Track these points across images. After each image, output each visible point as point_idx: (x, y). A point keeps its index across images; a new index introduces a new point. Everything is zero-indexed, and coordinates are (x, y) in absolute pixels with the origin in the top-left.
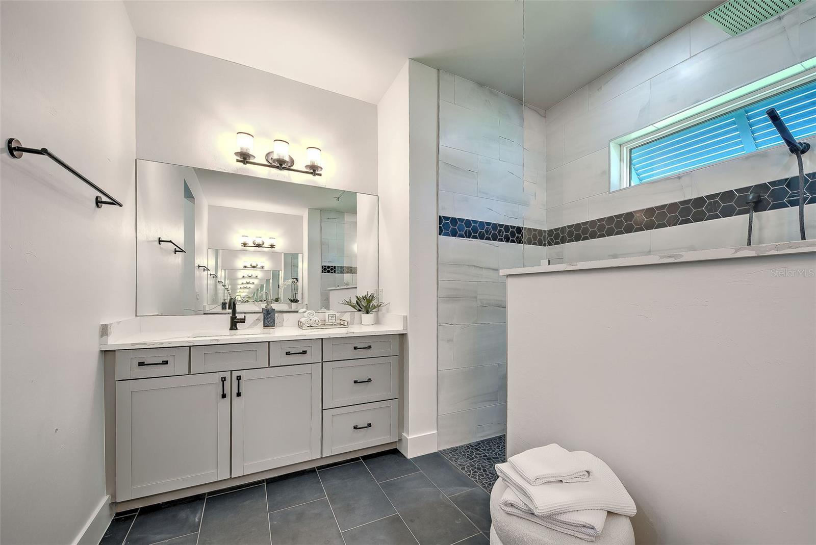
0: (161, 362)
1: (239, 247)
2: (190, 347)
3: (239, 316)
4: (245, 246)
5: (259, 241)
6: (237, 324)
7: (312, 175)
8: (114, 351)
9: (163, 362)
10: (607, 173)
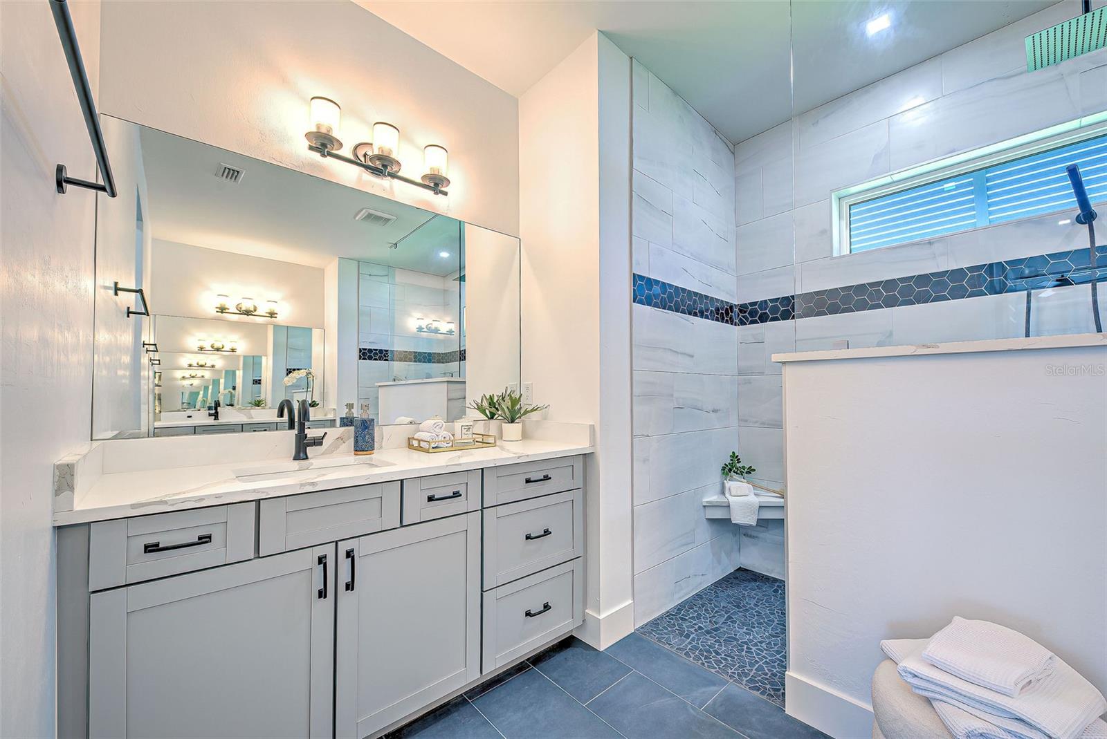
0: (196, 540)
1: (213, 312)
2: (258, 502)
3: (311, 433)
4: (222, 312)
5: (247, 305)
6: (308, 448)
7: (432, 192)
8: (89, 524)
9: (199, 539)
10: (827, 233)
